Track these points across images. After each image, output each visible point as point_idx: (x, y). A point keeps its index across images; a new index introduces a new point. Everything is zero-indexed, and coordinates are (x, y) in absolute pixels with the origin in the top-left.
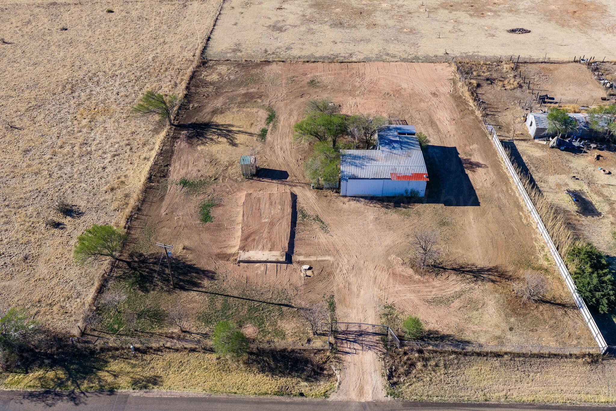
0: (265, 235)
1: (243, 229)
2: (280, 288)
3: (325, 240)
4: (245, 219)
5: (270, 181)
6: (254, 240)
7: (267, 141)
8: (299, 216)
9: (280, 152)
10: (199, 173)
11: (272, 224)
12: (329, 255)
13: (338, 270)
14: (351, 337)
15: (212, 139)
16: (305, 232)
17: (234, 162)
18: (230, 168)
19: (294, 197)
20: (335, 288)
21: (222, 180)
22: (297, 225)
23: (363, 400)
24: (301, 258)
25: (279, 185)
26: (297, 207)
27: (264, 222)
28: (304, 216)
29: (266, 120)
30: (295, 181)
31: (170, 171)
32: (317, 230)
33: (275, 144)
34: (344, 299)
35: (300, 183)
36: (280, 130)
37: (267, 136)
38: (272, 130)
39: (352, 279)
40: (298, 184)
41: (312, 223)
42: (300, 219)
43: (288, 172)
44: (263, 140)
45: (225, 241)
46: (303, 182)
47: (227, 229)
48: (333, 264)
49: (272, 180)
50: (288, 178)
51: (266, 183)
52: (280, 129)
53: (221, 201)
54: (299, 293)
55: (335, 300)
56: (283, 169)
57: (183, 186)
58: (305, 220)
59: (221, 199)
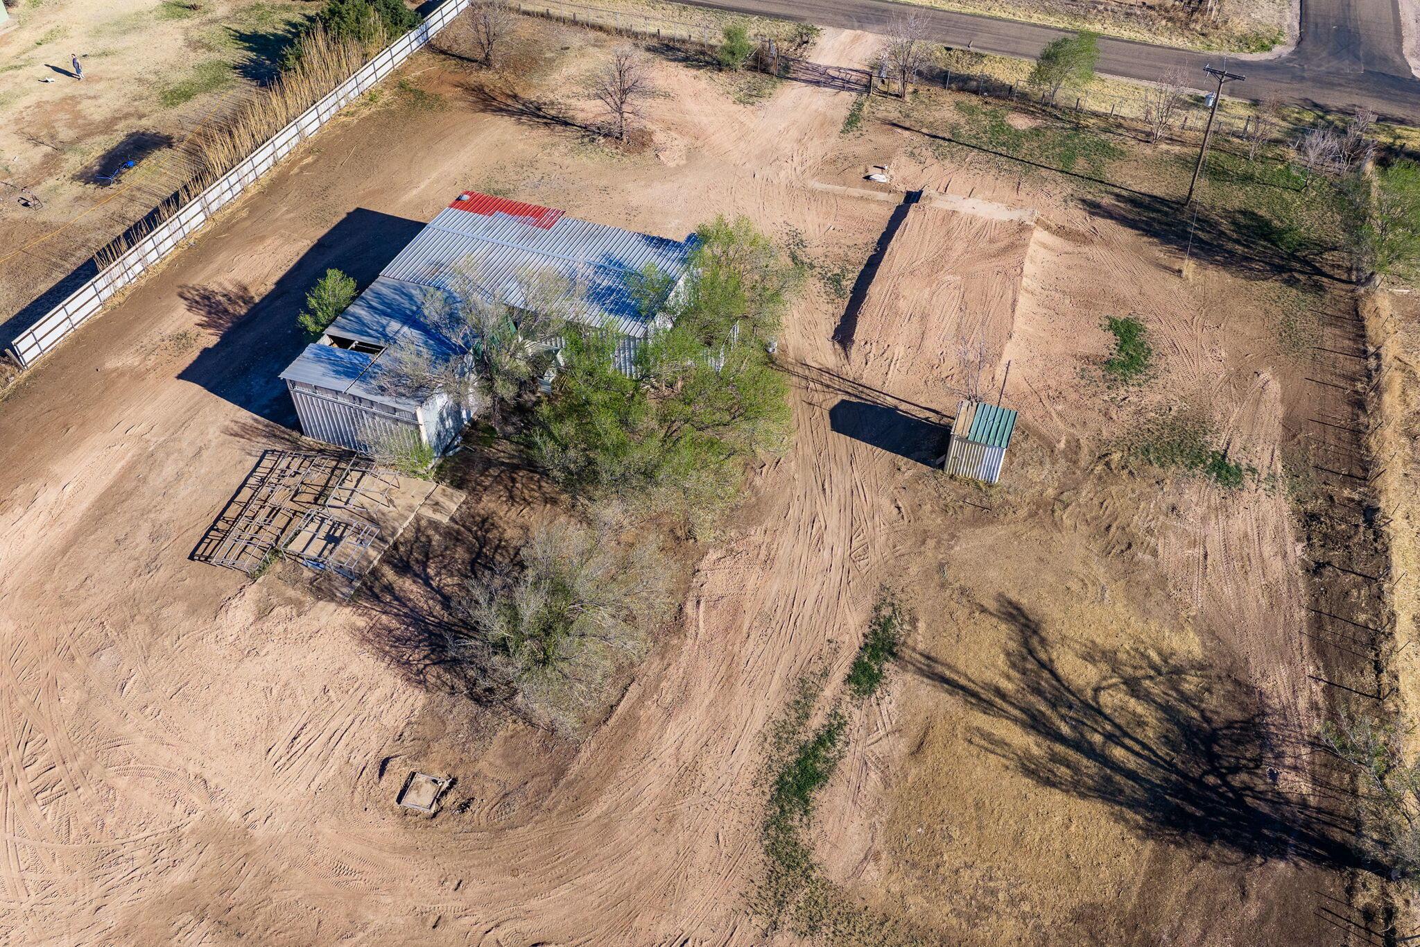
0: (959, 247)
1: (1019, 270)
2: (947, 162)
3: (809, 219)
4: (1010, 292)
5: (903, 406)
6: (991, 241)
7: (869, 601)
8: (848, 284)
9: (833, 523)
10: (1171, 500)
11: (936, 266)
12: (813, 192)
13: (809, 163)
14: (839, 83)
15: (1133, 686)
16: (851, 244)
17: (1032, 515)
18: (1050, 492)
19: (844, 334)
20: (833, 140)
21: (1079, 446)
22: (865, 262)
23: (859, 32)
24: (882, 196)
25: (877, 384)
26: (846, 304)
27: (954, 273)
28: (836, 280)
29: (832, 765)
30: (819, 387)
31: (1298, 540)
32: (816, 243)
33: (835, 576)
34: (822, 125)
35: (806, 378)
36: (786, 658)
37: (858, 642)
38: (825, 674)
39: (788, 146)
40: (814, 375)
41: (823, 259)
42: (850, 276)
43: (829, 427)
44: (886, 612)
45: (1069, 267)
46: (794, 379)
47: (1064, 292)
48: (813, 176)
49: (896, 408)
50: (836, 400)
51: (922, 401)
52: (781, 670)
53: (1083, 370)
54: (910, 149)
55: (841, 127)
56: (842, 442)
57: (1224, 457)
58: (837, 271)
59: (1082, 377)
